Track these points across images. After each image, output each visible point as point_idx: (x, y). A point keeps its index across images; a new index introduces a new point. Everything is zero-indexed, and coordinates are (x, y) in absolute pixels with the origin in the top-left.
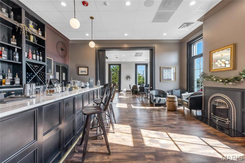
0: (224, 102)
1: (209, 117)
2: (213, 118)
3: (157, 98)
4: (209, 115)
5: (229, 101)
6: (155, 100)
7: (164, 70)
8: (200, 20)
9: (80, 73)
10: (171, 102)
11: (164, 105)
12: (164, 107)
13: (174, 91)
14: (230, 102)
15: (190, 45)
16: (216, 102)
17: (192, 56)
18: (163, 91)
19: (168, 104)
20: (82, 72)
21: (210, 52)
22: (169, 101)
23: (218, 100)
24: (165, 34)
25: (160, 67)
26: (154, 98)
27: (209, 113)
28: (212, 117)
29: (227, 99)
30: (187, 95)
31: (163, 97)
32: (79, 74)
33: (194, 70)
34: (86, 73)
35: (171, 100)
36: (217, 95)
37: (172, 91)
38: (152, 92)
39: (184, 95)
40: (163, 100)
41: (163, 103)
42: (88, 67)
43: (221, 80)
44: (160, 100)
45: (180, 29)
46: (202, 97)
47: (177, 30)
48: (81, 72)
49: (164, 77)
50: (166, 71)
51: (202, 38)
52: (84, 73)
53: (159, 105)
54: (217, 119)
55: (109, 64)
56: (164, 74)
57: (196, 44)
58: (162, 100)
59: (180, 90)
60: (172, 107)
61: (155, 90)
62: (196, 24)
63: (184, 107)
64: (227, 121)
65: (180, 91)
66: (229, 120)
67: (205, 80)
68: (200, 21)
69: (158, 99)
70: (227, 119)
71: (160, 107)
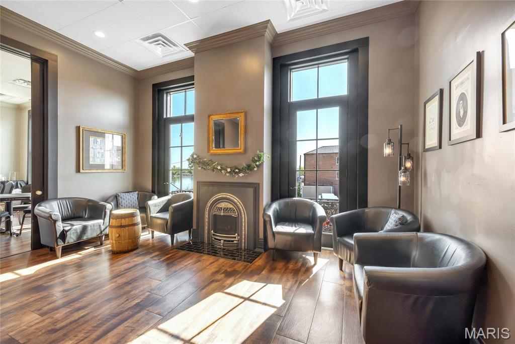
0: (231, 206)
1: (206, 239)
2: (215, 239)
3: (72, 225)
4: (206, 235)
5: (238, 203)
6: (63, 235)
7: (92, 139)
8: (190, 46)
10: (127, 228)
11: (96, 241)
12: (95, 247)
13: (121, 198)
14: (240, 206)
15: (159, 91)
16: (220, 209)
17: (165, 117)
18: (89, 201)
19: (117, 235)
21: (209, 117)
22: (121, 226)
23: (223, 205)
24: (100, 34)
25: (78, 128)
26: (60, 226)
27: (206, 231)
28: (212, 237)
29: (235, 200)
30: (160, 203)
31: (91, 218)
33: (169, 148)
35: (124, 222)
36: (220, 196)
37: (116, 197)
38: (48, 210)
39: (152, 205)
40: (95, 226)
41: (95, 235)
43: (229, 170)
44: (85, 228)
45: (146, 43)
46: (192, 202)
47: (138, 41)
49: (91, 159)
50: (97, 141)
51: (193, 84)
53: (78, 246)
54: (222, 239)
56: (91, 149)
57: (171, 93)
58: (89, 228)
59: (137, 192)
60: (126, 241)
61: (56, 199)
62: (181, 51)
63: (153, 232)
64: (235, 237)
65: (138, 194)
66: (238, 235)
67: (200, 168)
68: (190, 48)
69: (76, 230)
70: (236, 234)
71: (83, 252)
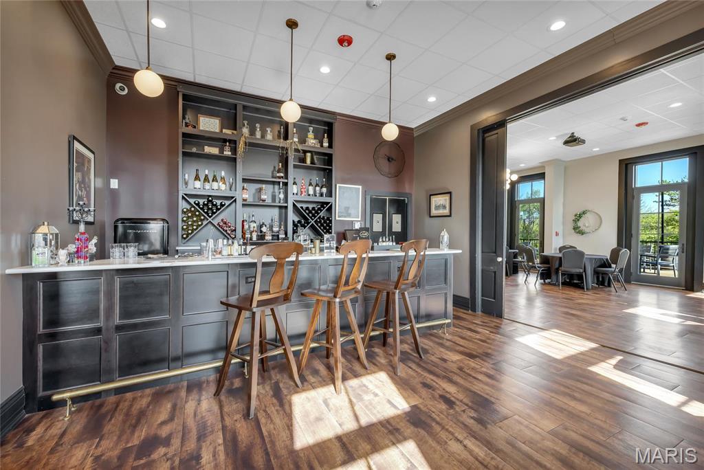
9: (434, 212)
20: (437, 208)
32: (432, 215)
34: (446, 212)
42: (450, 193)
48: (435, 209)
52: (441, 212)
55: (621, 161)
